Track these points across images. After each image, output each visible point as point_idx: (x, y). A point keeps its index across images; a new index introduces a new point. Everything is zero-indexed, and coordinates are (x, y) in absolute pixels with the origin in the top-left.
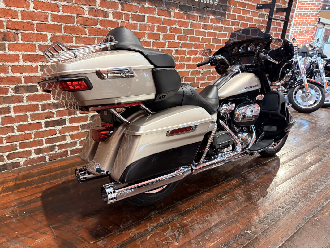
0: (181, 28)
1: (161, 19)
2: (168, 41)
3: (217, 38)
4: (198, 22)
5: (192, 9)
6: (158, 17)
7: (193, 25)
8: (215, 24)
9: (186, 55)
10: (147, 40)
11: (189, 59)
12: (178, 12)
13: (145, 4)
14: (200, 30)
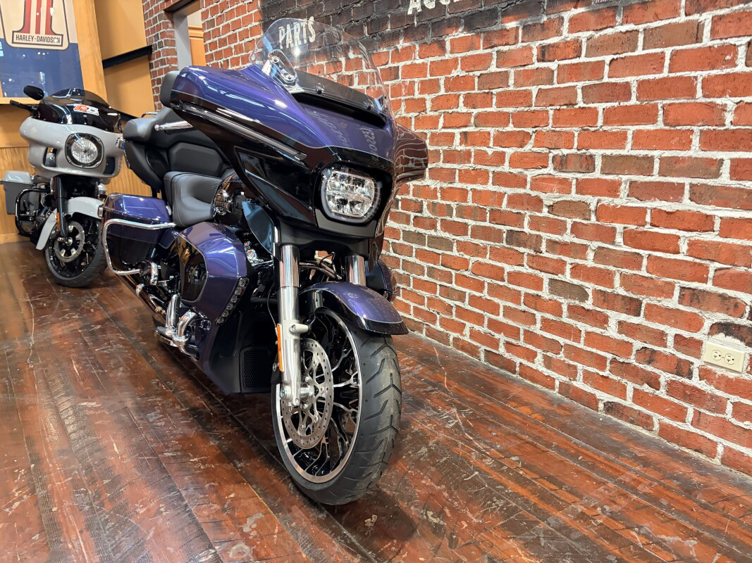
0: (471, 74)
1: (427, 64)
2: (444, 113)
3: (606, 80)
4: (520, 45)
5: (500, 14)
6: (420, 61)
7: (503, 58)
8: (588, 34)
9: (491, 145)
10: (404, 115)
11: (500, 158)
12: (462, 35)
13: (399, 43)
14: (530, 67)
